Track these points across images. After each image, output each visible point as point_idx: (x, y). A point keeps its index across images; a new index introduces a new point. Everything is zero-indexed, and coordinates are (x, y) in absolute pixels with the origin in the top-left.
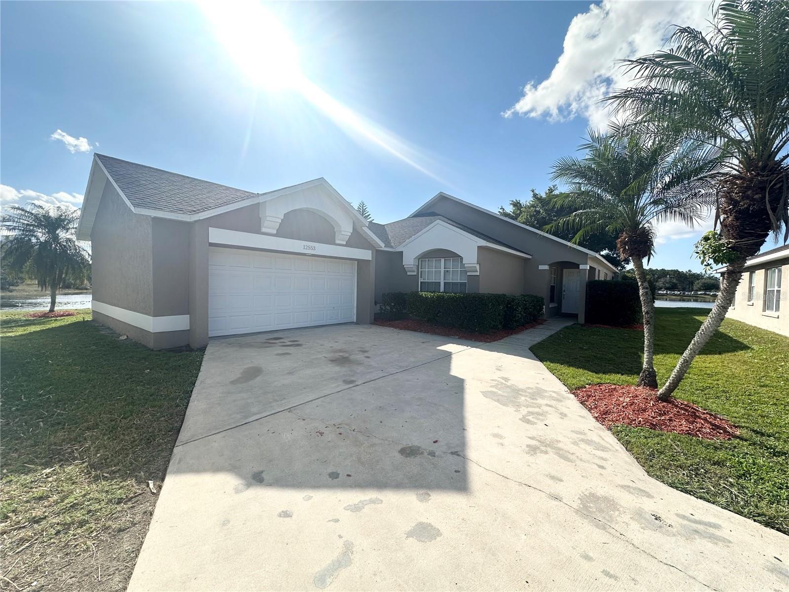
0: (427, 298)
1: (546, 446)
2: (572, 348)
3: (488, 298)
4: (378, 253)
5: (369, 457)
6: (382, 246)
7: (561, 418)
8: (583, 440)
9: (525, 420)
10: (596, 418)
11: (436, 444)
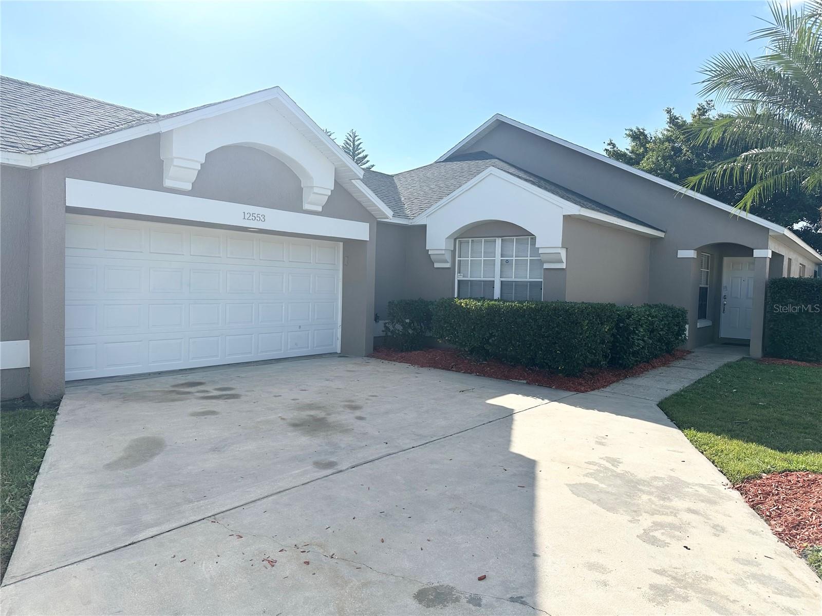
0: (468, 311)
1: (685, 588)
2: (738, 403)
3: (582, 311)
4: (381, 228)
5: (360, 607)
6: (388, 215)
7: (715, 535)
8: (754, 576)
9: (648, 538)
10: (780, 534)
11: (481, 582)
